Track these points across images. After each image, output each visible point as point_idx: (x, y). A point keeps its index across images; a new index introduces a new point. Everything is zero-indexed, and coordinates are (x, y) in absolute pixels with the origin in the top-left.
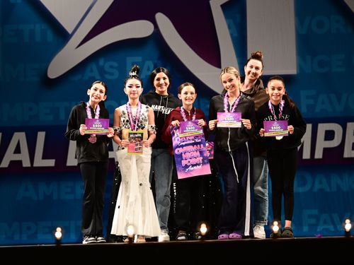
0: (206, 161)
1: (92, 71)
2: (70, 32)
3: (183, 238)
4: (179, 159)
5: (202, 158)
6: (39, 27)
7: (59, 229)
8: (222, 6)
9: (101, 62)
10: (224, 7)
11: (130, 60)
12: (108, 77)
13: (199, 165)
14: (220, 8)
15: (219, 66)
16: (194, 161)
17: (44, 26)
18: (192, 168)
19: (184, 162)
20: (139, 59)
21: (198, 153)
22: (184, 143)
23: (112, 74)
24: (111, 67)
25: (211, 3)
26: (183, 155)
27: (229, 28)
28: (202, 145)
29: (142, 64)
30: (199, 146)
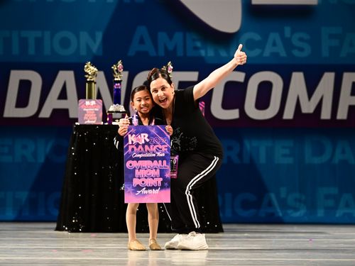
0: (166, 184)
4: (130, 176)
5: (161, 179)
13: (156, 188)
16: (149, 182)
18: (146, 192)
19: (136, 182)
21: (158, 172)
22: (140, 156)
26: (137, 171)
28: (165, 162)
30: (160, 161)
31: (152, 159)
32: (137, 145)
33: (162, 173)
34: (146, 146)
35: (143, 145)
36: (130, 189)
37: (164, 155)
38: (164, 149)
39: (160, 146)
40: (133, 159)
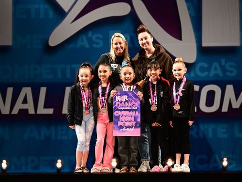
0: (138, 125)
1: (82, 41)
4: (117, 120)
5: (135, 122)
6: (43, 7)
9: (90, 34)
12: (95, 46)
13: (132, 127)
15: (180, 38)
16: (128, 124)
17: (47, 6)
18: (126, 130)
19: (120, 123)
22: (123, 108)
24: (98, 38)
26: (120, 117)
28: (137, 112)
30: (134, 112)
31: (129, 110)
32: (121, 102)
33: (135, 118)
34: (126, 103)
35: (125, 102)
36: (116, 128)
37: (136, 108)
38: (136, 105)
39: (134, 103)
40: (119, 110)
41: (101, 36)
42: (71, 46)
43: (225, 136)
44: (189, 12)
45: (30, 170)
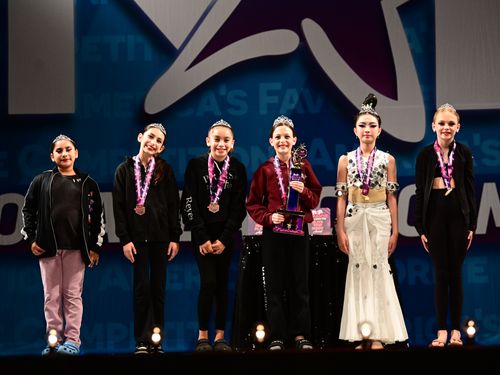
1: (208, 103)
2: (177, 46)
3: (278, 347)
6: (134, 39)
7: (157, 330)
8: (399, 9)
9: (223, 90)
10: (401, 10)
11: (264, 87)
12: (232, 112)
14: (396, 12)
15: (394, 96)
17: (140, 39)
20: (277, 86)
23: (238, 108)
24: (237, 97)
25: (383, 4)
27: (410, 40)
29: (281, 94)
41: (243, 94)
42: (188, 113)
43: (483, 279)
44: (410, 46)
45: (111, 348)
